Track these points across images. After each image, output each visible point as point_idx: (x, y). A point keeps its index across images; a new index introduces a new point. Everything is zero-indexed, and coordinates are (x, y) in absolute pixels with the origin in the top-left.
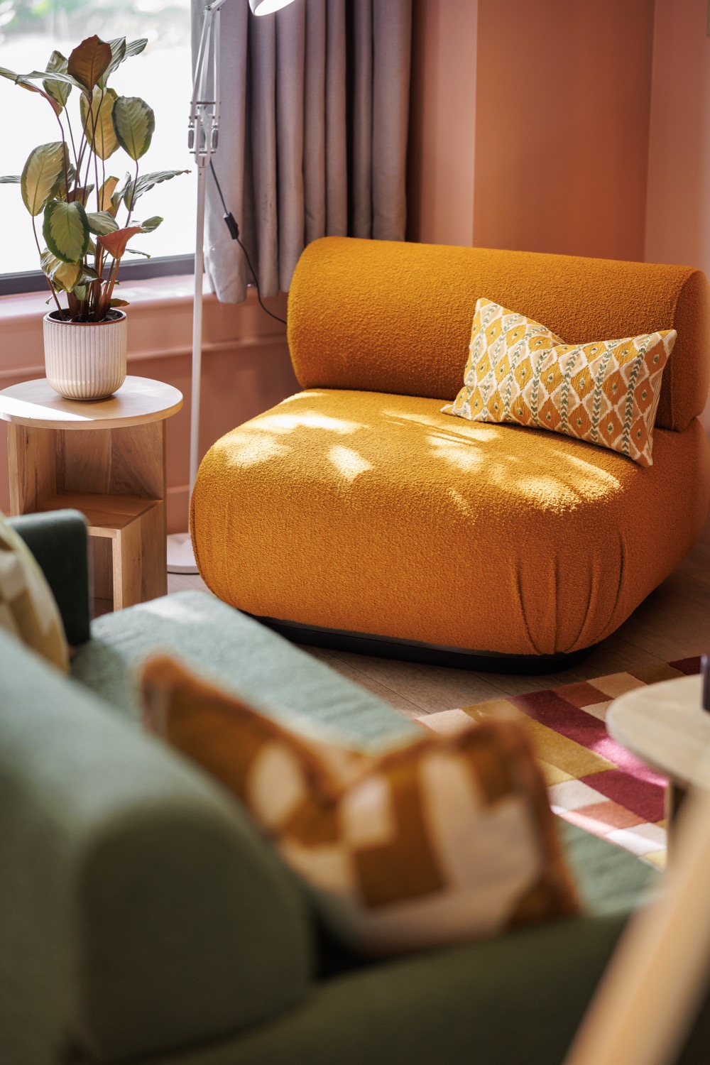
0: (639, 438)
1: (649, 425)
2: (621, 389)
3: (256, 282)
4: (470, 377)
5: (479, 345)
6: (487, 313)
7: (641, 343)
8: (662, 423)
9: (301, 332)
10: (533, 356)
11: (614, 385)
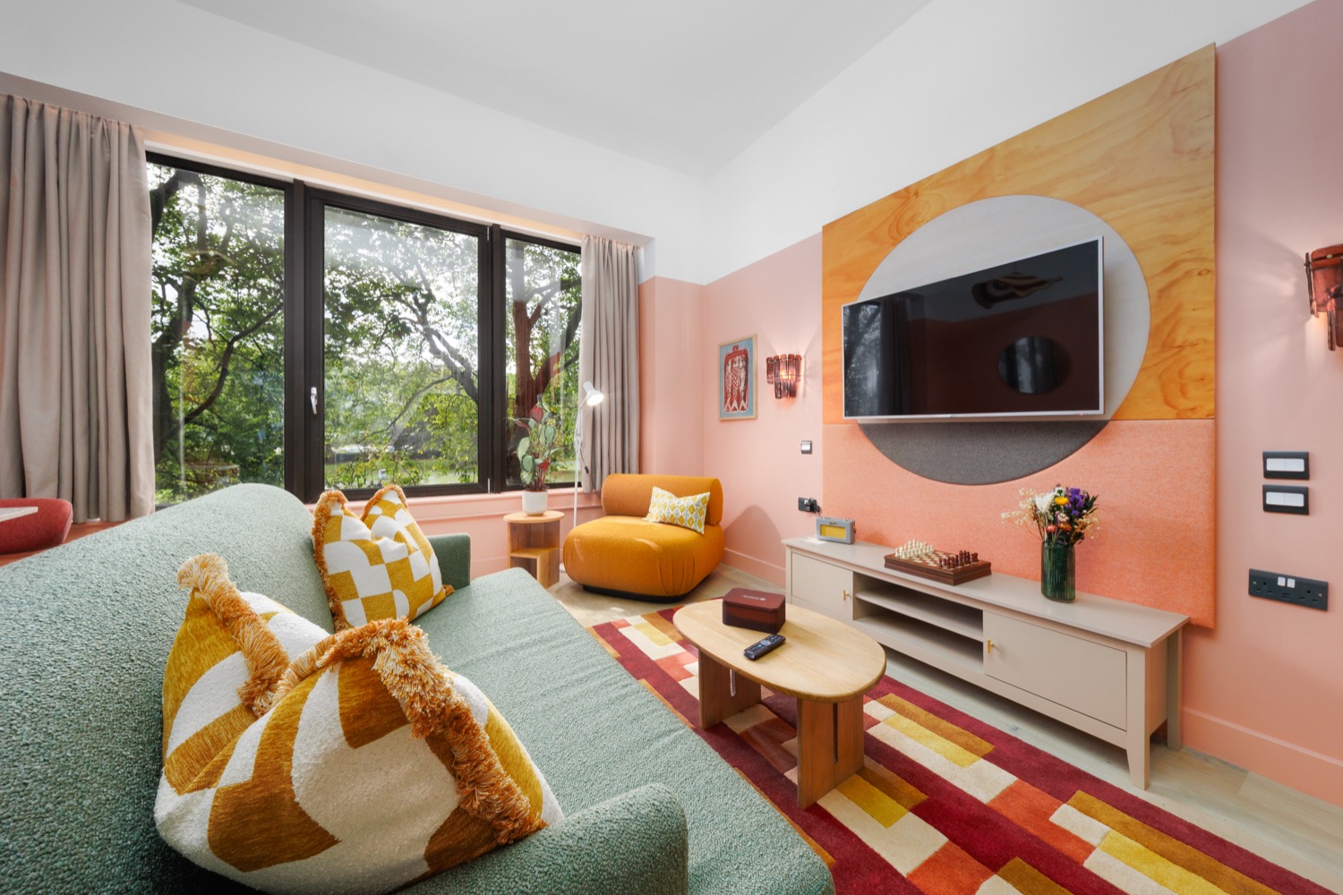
0: (699, 525)
1: (703, 522)
2: (694, 510)
3: (595, 488)
4: (651, 509)
5: (654, 499)
6: (656, 491)
7: (700, 496)
8: (707, 522)
9: (605, 499)
10: (668, 501)
11: (692, 509)
